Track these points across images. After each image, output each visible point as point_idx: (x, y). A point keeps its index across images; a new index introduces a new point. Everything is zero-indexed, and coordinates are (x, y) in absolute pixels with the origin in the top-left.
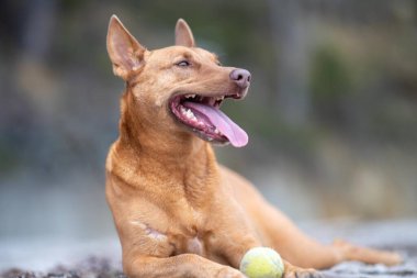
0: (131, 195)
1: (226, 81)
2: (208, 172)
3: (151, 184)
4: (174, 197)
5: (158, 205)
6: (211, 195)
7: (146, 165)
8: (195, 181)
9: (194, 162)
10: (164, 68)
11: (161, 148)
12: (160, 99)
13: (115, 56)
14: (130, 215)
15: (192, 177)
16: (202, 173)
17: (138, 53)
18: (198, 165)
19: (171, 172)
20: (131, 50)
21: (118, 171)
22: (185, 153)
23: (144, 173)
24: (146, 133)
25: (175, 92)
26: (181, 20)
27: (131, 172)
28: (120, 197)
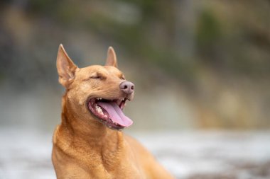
0: (67, 161)
1: (117, 89)
2: (118, 148)
3: (80, 154)
4: (95, 164)
5: (84, 169)
6: (119, 163)
7: (76, 142)
8: (109, 154)
9: (108, 142)
10: (84, 80)
11: (86, 131)
12: (82, 101)
13: (61, 71)
14: (66, 174)
15: (107, 151)
16: (113, 149)
17: (72, 69)
18: (111, 143)
19: (92, 147)
20: (68, 67)
21: (60, 144)
22: (101, 135)
23: (75, 147)
24: (76, 122)
25: (90, 96)
26: (111, 48)
27: (68, 146)
28: (60, 161)
